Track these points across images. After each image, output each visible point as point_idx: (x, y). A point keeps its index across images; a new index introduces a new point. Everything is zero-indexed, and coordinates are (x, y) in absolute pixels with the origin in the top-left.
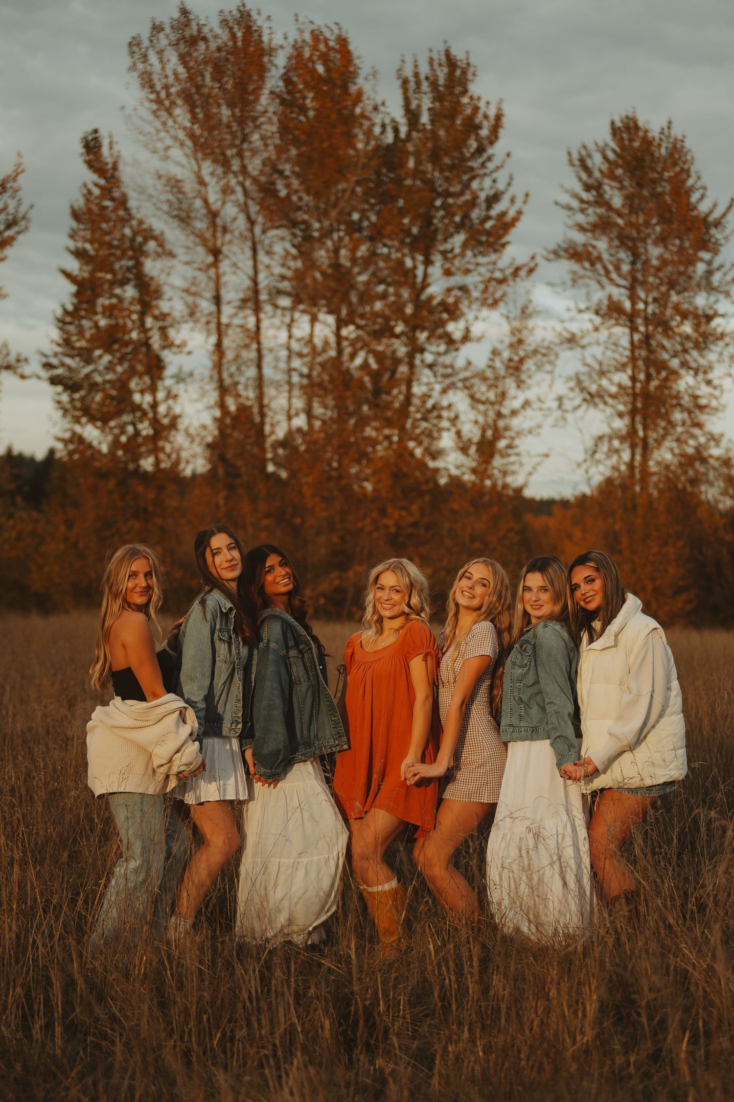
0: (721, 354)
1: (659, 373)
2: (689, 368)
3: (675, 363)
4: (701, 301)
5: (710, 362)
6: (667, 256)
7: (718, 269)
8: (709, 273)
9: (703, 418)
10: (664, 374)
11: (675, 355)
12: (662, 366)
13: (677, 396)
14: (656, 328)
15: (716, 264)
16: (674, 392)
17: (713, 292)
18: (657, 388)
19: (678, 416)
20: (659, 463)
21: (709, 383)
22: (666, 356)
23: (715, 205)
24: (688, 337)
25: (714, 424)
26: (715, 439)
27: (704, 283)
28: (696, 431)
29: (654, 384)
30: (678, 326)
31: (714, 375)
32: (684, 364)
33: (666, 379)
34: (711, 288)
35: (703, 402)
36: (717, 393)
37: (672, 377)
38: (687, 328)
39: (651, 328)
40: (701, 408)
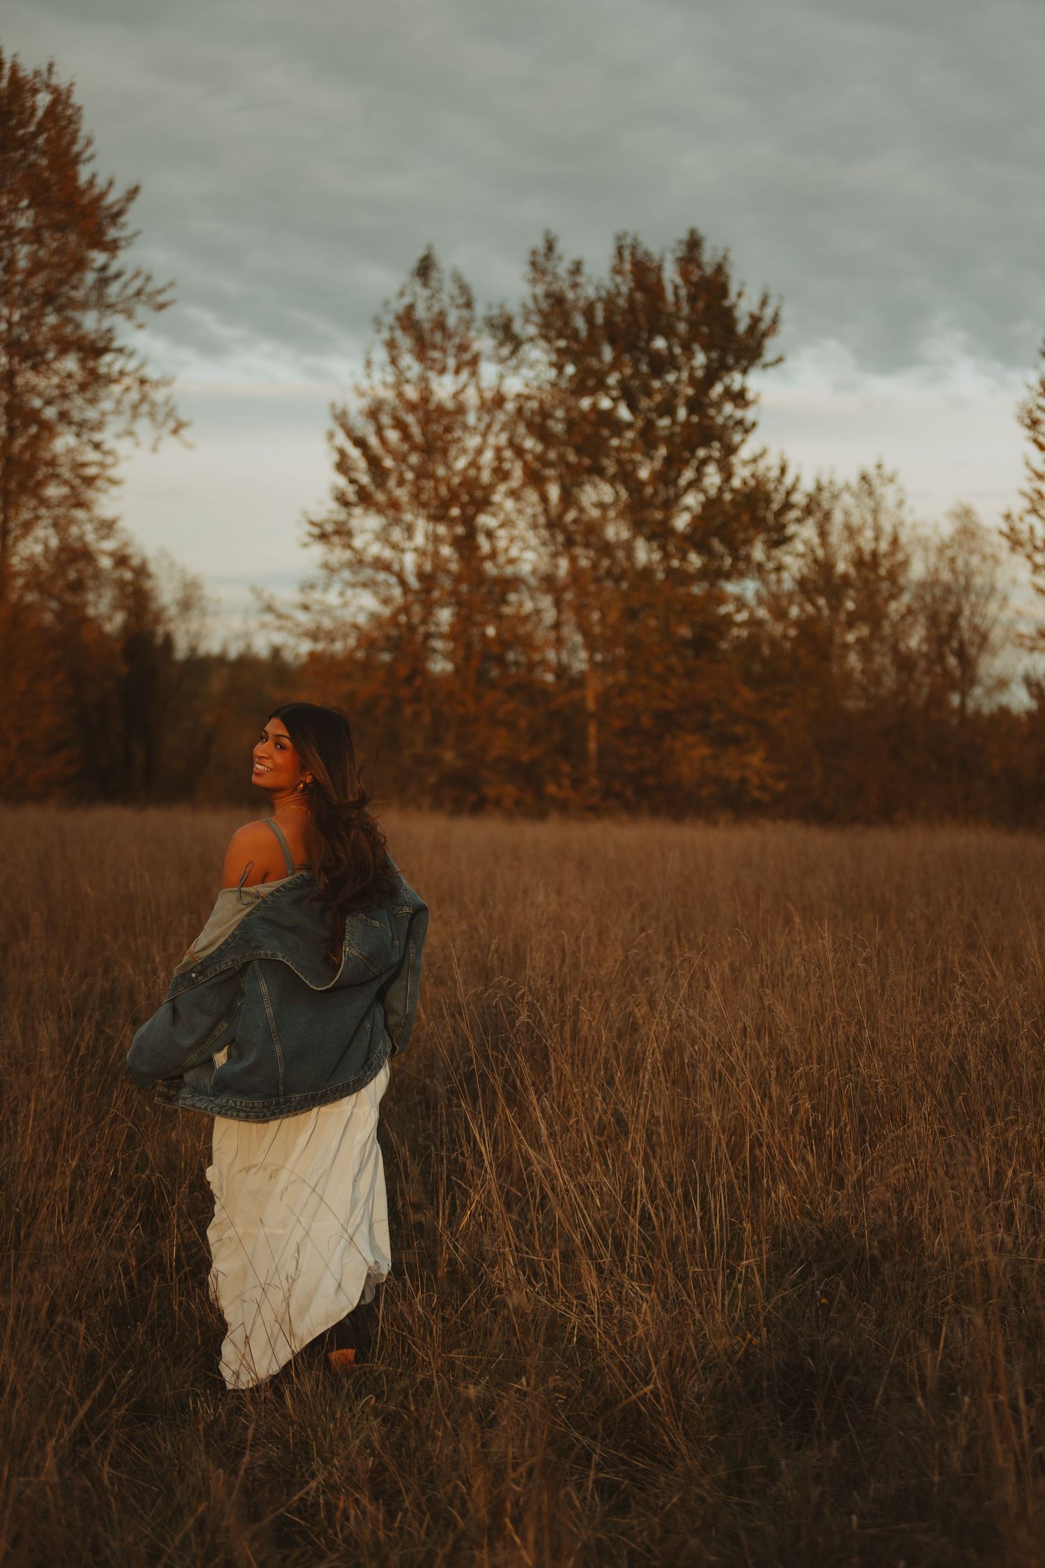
0: (118, 402)
1: (26, 426)
2: (70, 423)
3: (50, 413)
4: (90, 322)
5: (103, 414)
6: (42, 253)
7: (117, 276)
8: (103, 282)
9: (90, 494)
10: (33, 430)
11: (49, 402)
12: (33, 416)
13: (52, 463)
14: (21, 361)
15: (113, 269)
16: (46, 456)
17: (108, 312)
18: (26, 447)
19: (53, 491)
20: (23, 559)
21: (97, 446)
22: (37, 403)
23: (111, 184)
24: (70, 376)
25: (106, 504)
26: (107, 527)
27: (93, 297)
28: (80, 514)
29: (21, 441)
30: (56, 358)
31: (106, 437)
32: (64, 416)
33: (36, 437)
34: (105, 307)
35: (91, 471)
36: (109, 460)
37: (46, 434)
38: (70, 364)
39: (16, 359)
40: (89, 481)
